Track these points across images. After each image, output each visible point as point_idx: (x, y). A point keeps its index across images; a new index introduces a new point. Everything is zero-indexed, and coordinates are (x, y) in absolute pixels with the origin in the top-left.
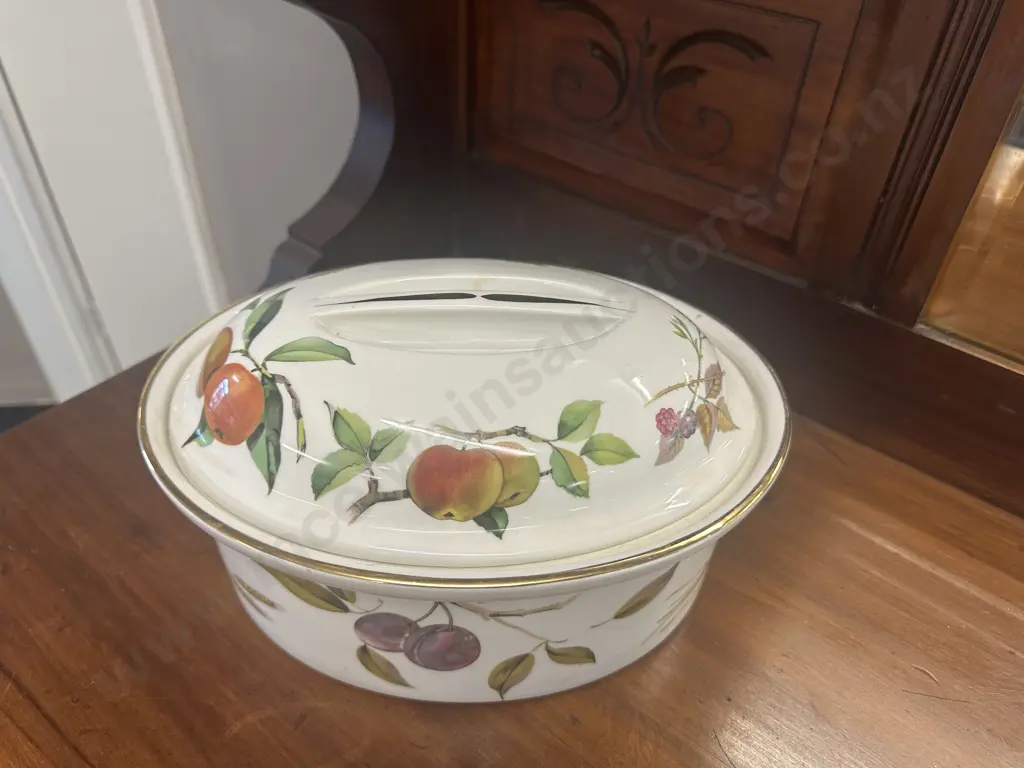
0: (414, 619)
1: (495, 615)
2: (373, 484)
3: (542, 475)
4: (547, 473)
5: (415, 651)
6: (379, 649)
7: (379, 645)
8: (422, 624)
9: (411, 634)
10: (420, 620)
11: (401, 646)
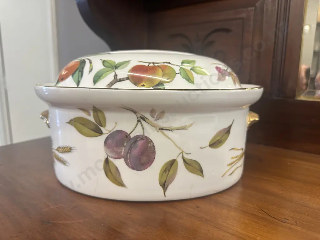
0: (128, 132)
1: (161, 129)
2: (116, 75)
3: (177, 74)
4: (179, 73)
5: (129, 155)
6: (113, 158)
7: (114, 155)
8: (132, 136)
9: (127, 143)
10: (131, 132)
11: (123, 154)
